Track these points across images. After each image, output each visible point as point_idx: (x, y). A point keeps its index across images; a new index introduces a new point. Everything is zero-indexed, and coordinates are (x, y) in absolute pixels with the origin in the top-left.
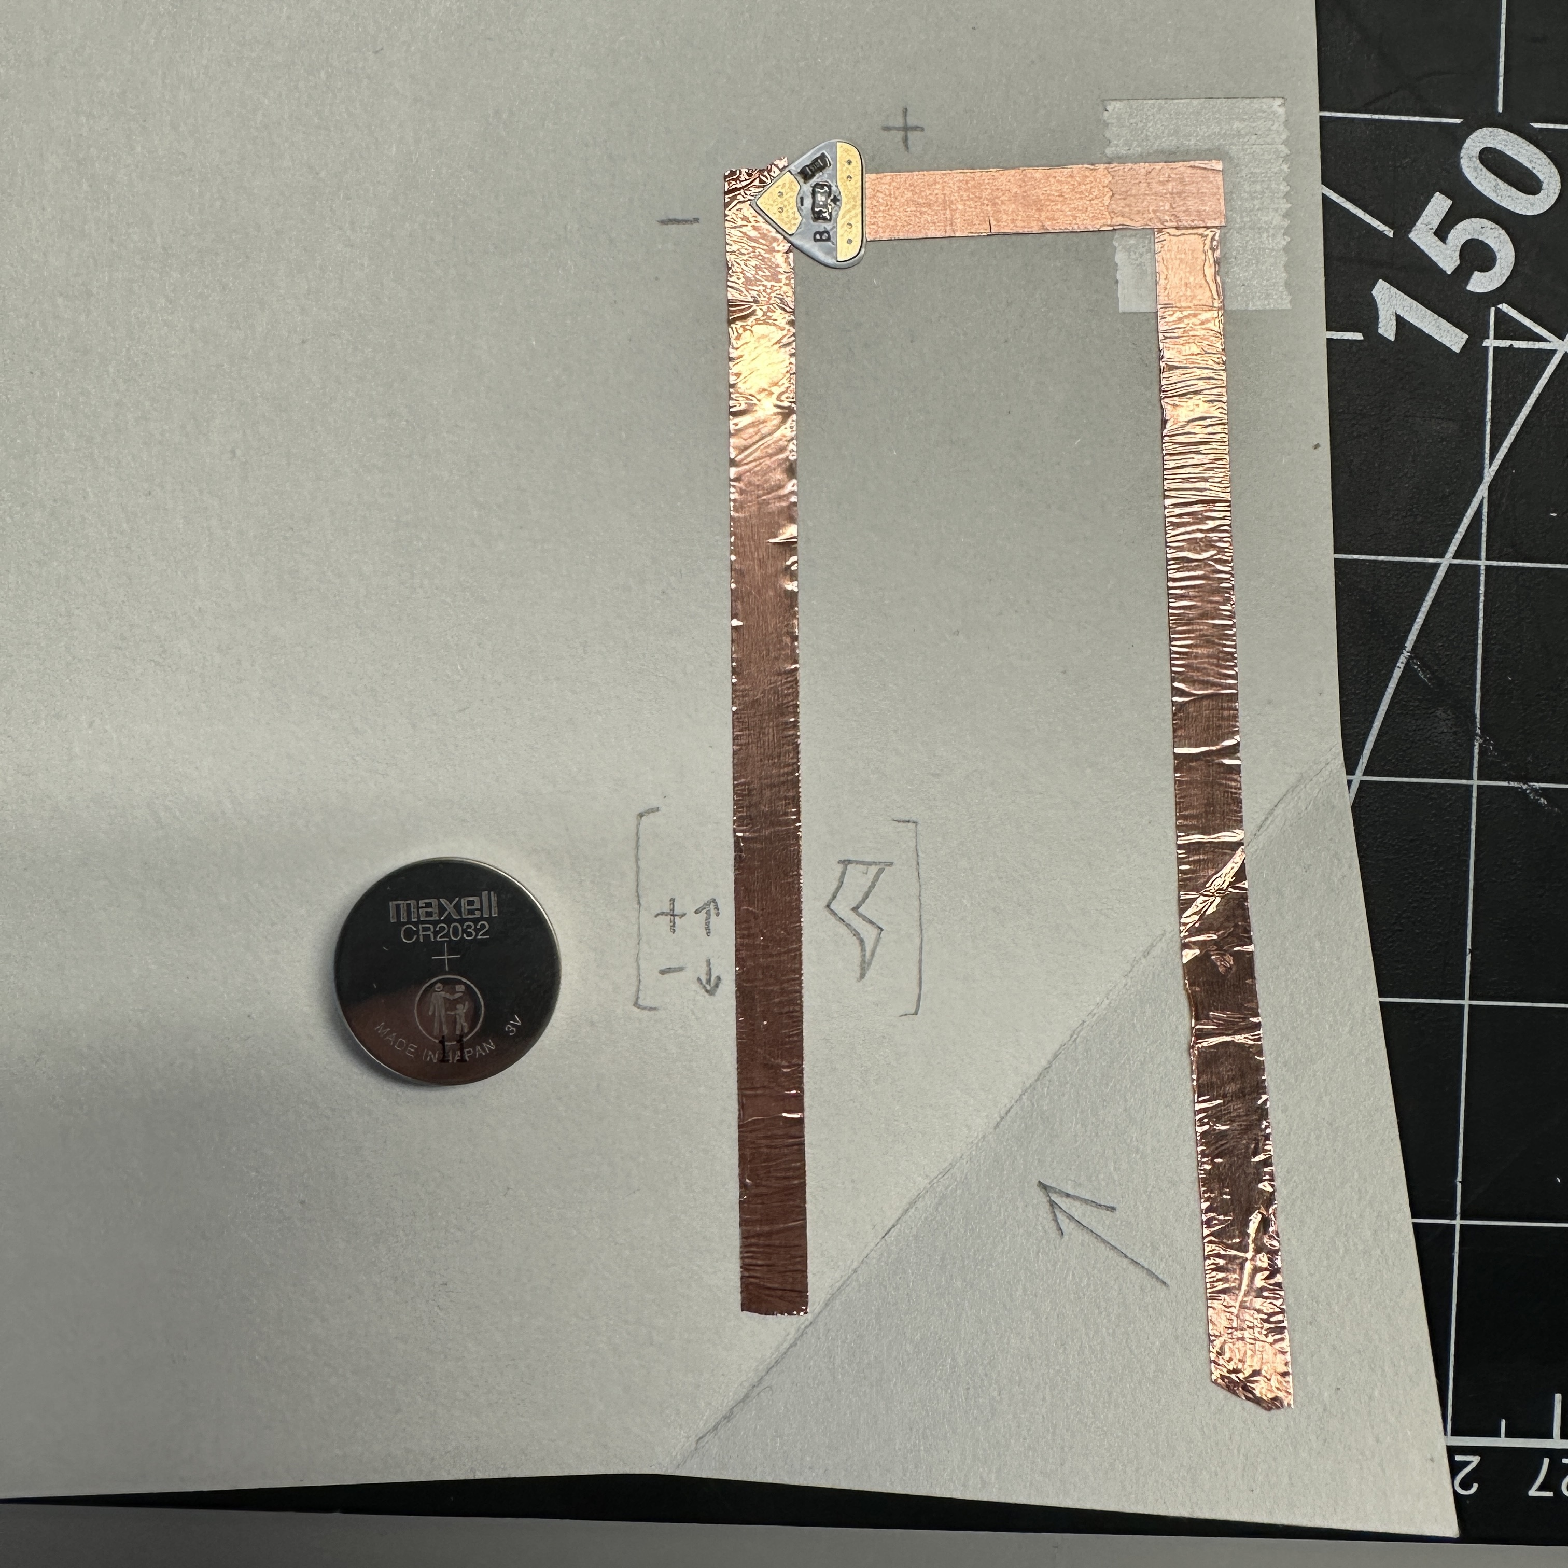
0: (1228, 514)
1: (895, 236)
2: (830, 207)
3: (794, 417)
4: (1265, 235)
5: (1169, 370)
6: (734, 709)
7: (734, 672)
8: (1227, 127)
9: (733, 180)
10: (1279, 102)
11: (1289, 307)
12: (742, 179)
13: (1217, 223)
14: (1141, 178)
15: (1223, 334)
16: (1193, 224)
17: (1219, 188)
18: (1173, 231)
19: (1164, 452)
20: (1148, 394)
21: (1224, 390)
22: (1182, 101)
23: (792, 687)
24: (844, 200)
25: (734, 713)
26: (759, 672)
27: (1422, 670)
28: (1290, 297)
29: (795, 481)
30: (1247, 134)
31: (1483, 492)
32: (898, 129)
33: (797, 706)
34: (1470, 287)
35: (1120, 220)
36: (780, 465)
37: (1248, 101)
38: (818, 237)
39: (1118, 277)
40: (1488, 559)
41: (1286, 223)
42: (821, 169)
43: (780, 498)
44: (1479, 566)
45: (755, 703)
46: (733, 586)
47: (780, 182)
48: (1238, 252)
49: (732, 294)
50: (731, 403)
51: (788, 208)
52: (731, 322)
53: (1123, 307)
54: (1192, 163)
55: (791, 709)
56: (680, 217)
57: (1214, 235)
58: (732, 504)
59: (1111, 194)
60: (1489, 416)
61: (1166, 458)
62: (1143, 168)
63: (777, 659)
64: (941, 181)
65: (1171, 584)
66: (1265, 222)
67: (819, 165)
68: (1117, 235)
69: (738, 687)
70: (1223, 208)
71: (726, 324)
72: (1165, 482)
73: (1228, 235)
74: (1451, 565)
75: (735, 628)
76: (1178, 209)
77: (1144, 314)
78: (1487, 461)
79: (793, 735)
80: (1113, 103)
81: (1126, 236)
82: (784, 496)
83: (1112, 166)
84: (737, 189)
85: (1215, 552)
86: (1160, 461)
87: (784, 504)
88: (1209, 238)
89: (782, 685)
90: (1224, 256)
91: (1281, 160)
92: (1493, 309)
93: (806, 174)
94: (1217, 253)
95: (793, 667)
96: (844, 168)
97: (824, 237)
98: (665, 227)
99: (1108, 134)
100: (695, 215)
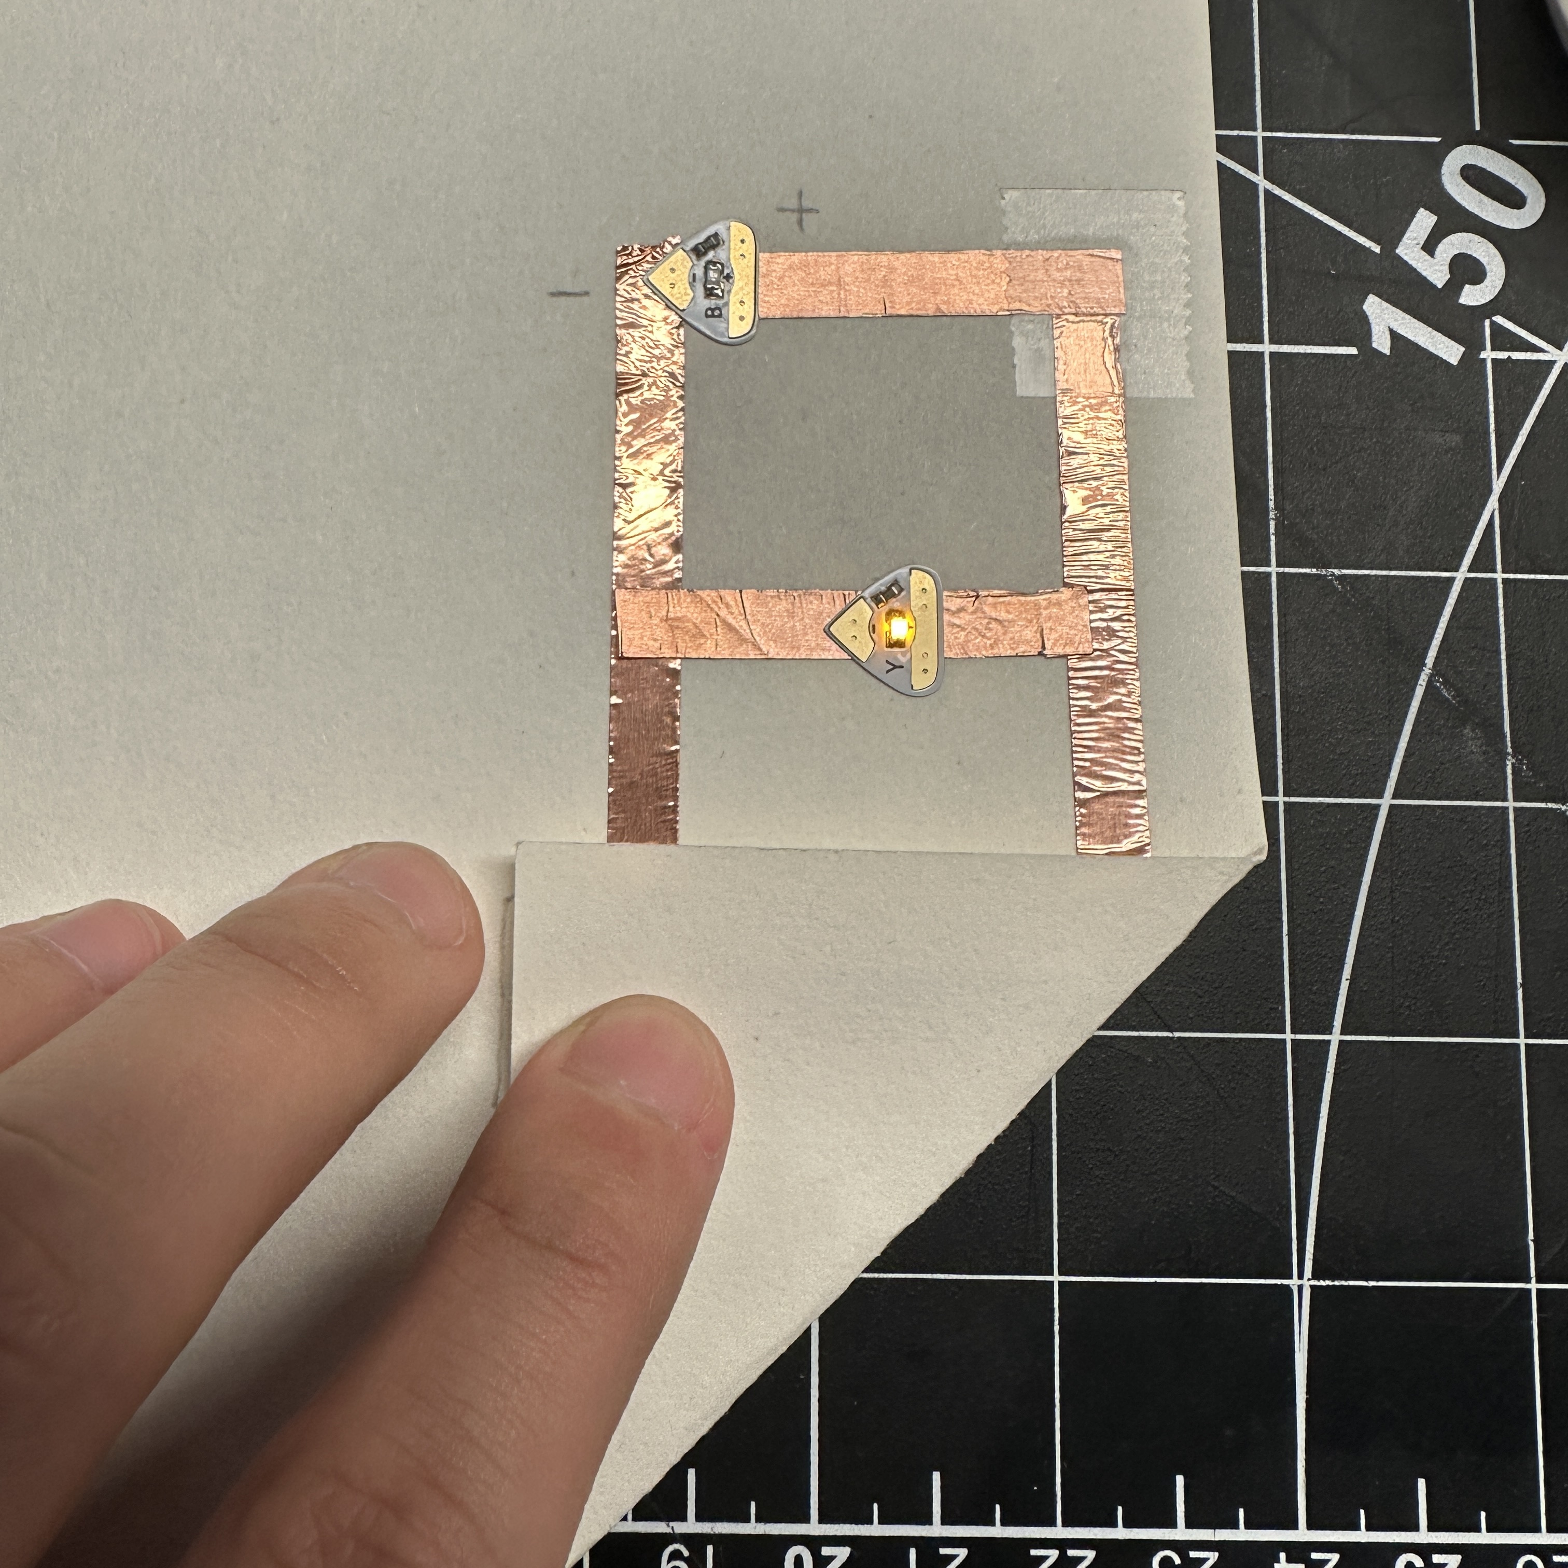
0: (1132, 603)
1: (788, 313)
2: (722, 284)
3: (681, 491)
4: (1165, 325)
5: (1069, 455)
6: (611, 790)
7: (611, 751)
8: (1127, 217)
9: (625, 255)
10: (1178, 194)
11: (1192, 396)
12: (634, 254)
13: (1117, 311)
14: (1039, 264)
15: (1125, 423)
16: (1092, 311)
17: (1118, 277)
18: (1071, 318)
19: (1064, 538)
20: (1047, 479)
21: (1125, 477)
22: (1081, 191)
23: (671, 769)
24: (737, 276)
25: (610, 795)
26: (638, 752)
27: (1445, 687)
28: (1192, 386)
29: (680, 557)
30: (1146, 225)
31: (1493, 503)
32: (793, 211)
33: (677, 789)
34: (1462, 300)
35: (1017, 305)
36: (666, 539)
37: (1145, 193)
38: (709, 313)
39: (1016, 361)
40: (1504, 572)
41: (1188, 312)
42: (714, 247)
43: (666, 573)
44: (1495, 580)
45: (632, 785)
46: (613, 662)
47: (672, 258)
48: (1139, 340)
49: (620, 368)
50: (617, 475)
51: (679, 284)
52: (618, 395)
53: (1021, 391)
54: (1090, 252)
55: (669, 793)
56: (569, 290)
57: (1114, 323)
58: (614, 578)
59: (1008, 279)
60: (1492, 427)
61: (1066, 544)
62: (1041, 254)
63: (656, 739)
64: (835, 262)
65: (1071, 674)
66: (1166, 312)
67: (714, 242)
68: (1015, 320)
69: (615, 768)
70: (1122, 296)
71: (613, 397)
72: (1066, 569)
73: (1128, 323)
74: (1466, 579)
75: (615, 706)
76: (1077, 296)
77: (1044, 398)
78: (1495, 472)
79: (672, 819)
80: (1010, 192)
81: (1023, 321)
82: (669, 571)
83: (1010, 252)
84: (628, 264)
85: (1120, 641)
86: (1059, 548)
87: (669, 579)
88: (1108, 326)
89: (661, 767)
90: (1124, 343)
91: (1182, 251)
92: (1487, 323)
93: (698, 252)
94: (1117, 341)
95: (673, 748)
96: (737, 247)
97: (716, 314)
98: (555, 299)
99: (1005, 222)
100: (586, 289)
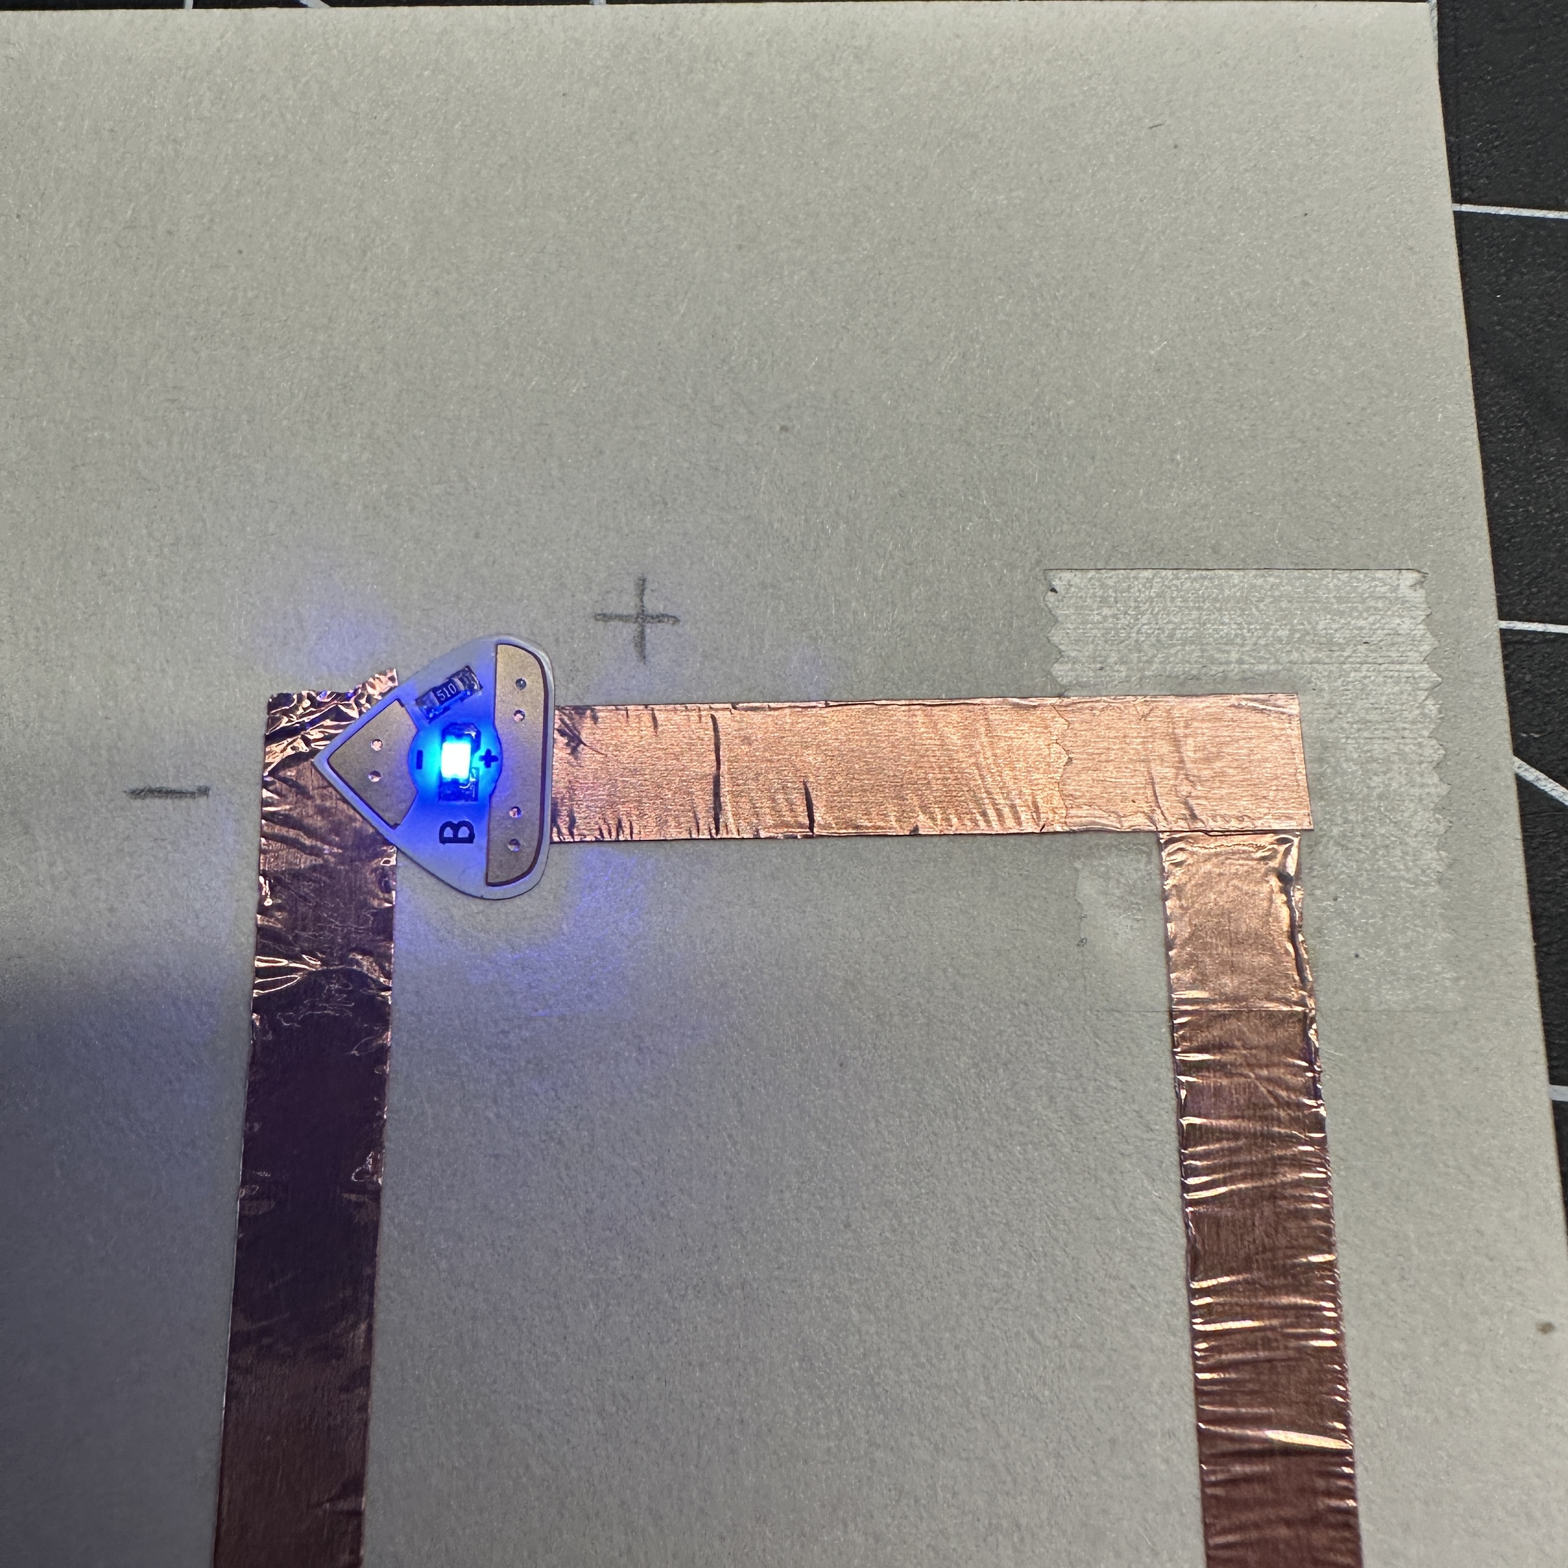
2: (477, 774)
4: (1399, 851)
8: (1305, 626)
9: (284, 711)
10: (1412, 577)
12: (304, 708)
13: (1294, 825)
14: (1128, 727)
16: (1241, 826)
17: (1293, 752)
22: (1210, 573)
30: (1347, 643)
32: (625, 618)
35: (1085, 813)
37: (1345, 576)
38: (449, 833)
39: (1085, 932)
41: (1441, 826)
42: (465, 695)
47: (381, 719)
48: (1341, 886)
51: (391, 771)
54: (1234, 700)
56: (173, 786)
57: (1288, 849)
59: (1064, 757)
62: (1133, 706)
67: (461, 688)
68: (1080, 843)
70: (1304, 792)
80: (1067, 575)
81: (1098, 845)
83: (1067, 701)
84: (290, 731)
88: (1277, 855)
91: (1423, 694)
93: (433, 706)
94: (1296, 889)
96: (511, 695)
97: (460, 835)
98: (138, 803)
99: (1057, 637)
100: (202, 783)
